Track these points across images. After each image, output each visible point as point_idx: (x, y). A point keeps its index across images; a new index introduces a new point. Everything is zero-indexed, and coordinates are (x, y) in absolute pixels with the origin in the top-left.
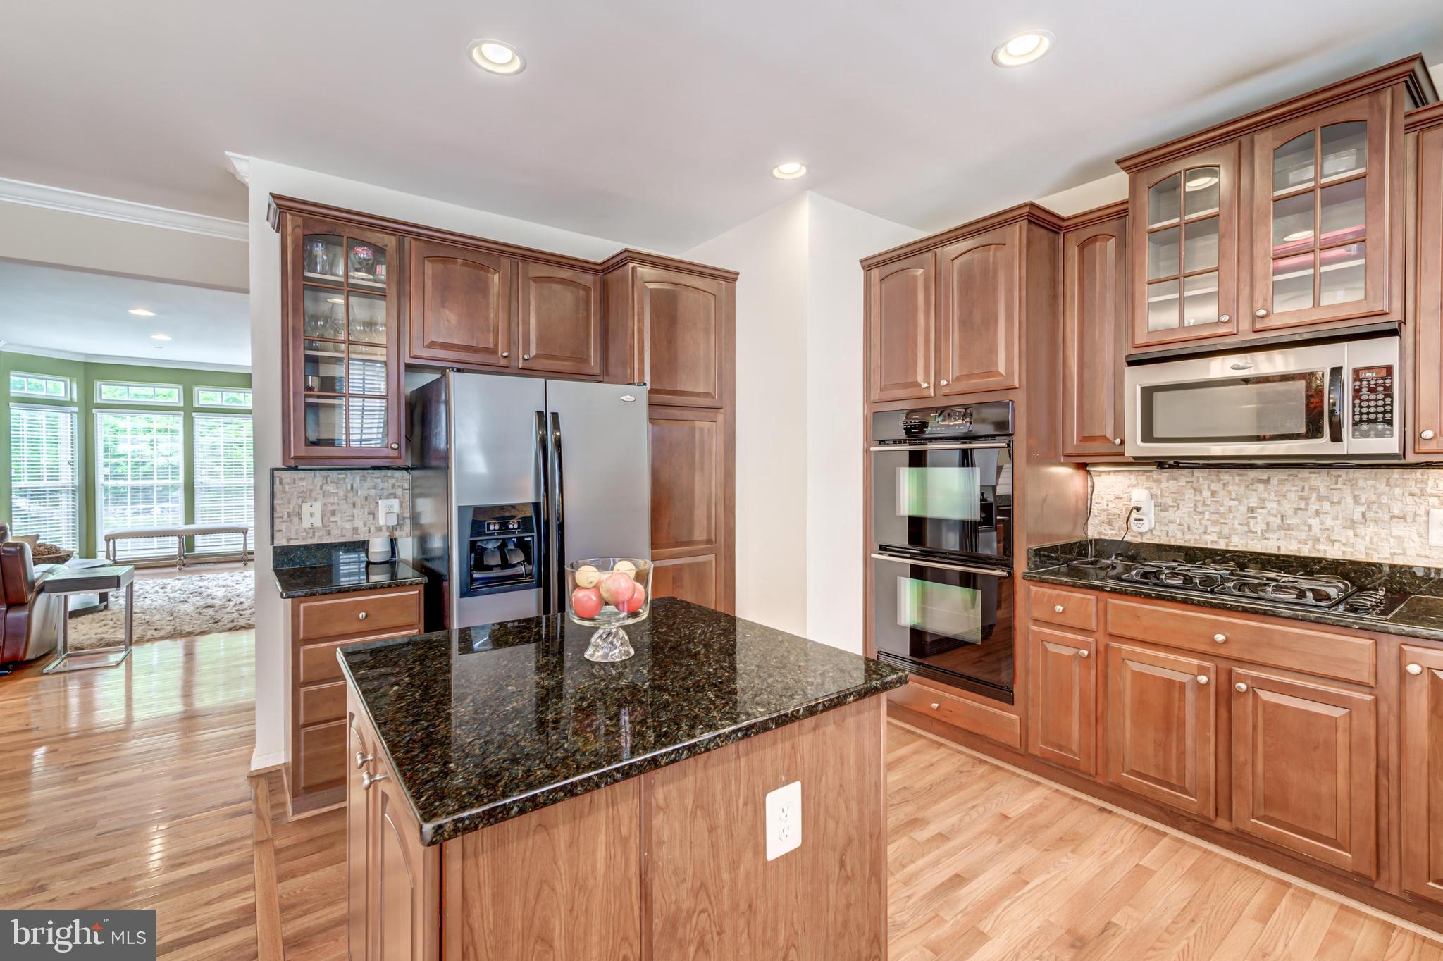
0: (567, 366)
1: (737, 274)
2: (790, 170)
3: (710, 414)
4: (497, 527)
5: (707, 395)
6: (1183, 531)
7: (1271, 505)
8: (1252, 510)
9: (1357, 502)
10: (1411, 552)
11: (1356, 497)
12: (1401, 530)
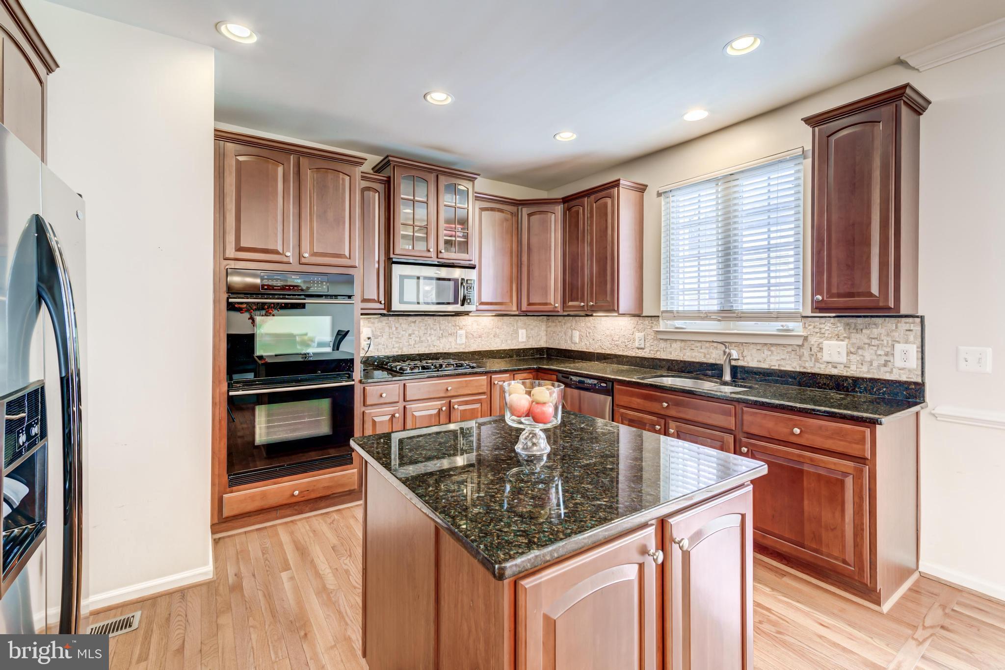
6: (385, 349)
7: (416, 332)
8: (410, 335)
9: (440, 330)
10: (453, 347)
11: (440, 328)
12: (451, 339)
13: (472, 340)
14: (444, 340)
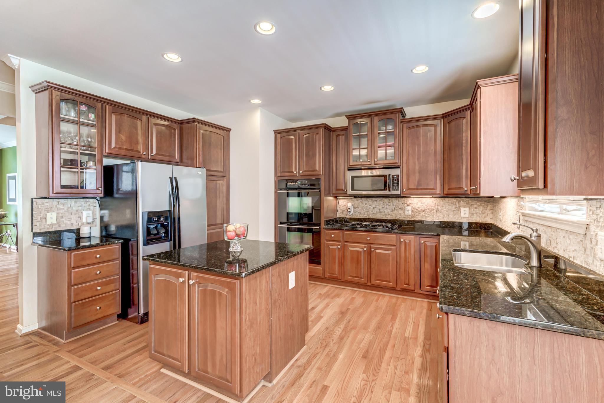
0: (167, 158)
1: (231, 129)
2: (256, 101)
3: (222, 179)
4: (156, 220)
5: (221, 172)
6: (359, 214)
7: (377, 207)
8: (374, 208)
9: (393, 205)
10: (402, 217)
11: (393, 204)
12: (400, 212)
13: (417, 213)
14: (395, 212)
